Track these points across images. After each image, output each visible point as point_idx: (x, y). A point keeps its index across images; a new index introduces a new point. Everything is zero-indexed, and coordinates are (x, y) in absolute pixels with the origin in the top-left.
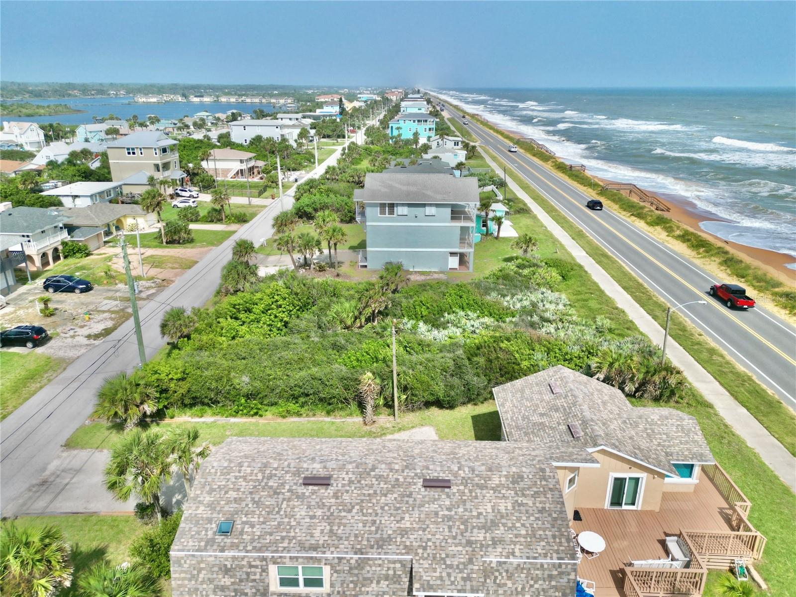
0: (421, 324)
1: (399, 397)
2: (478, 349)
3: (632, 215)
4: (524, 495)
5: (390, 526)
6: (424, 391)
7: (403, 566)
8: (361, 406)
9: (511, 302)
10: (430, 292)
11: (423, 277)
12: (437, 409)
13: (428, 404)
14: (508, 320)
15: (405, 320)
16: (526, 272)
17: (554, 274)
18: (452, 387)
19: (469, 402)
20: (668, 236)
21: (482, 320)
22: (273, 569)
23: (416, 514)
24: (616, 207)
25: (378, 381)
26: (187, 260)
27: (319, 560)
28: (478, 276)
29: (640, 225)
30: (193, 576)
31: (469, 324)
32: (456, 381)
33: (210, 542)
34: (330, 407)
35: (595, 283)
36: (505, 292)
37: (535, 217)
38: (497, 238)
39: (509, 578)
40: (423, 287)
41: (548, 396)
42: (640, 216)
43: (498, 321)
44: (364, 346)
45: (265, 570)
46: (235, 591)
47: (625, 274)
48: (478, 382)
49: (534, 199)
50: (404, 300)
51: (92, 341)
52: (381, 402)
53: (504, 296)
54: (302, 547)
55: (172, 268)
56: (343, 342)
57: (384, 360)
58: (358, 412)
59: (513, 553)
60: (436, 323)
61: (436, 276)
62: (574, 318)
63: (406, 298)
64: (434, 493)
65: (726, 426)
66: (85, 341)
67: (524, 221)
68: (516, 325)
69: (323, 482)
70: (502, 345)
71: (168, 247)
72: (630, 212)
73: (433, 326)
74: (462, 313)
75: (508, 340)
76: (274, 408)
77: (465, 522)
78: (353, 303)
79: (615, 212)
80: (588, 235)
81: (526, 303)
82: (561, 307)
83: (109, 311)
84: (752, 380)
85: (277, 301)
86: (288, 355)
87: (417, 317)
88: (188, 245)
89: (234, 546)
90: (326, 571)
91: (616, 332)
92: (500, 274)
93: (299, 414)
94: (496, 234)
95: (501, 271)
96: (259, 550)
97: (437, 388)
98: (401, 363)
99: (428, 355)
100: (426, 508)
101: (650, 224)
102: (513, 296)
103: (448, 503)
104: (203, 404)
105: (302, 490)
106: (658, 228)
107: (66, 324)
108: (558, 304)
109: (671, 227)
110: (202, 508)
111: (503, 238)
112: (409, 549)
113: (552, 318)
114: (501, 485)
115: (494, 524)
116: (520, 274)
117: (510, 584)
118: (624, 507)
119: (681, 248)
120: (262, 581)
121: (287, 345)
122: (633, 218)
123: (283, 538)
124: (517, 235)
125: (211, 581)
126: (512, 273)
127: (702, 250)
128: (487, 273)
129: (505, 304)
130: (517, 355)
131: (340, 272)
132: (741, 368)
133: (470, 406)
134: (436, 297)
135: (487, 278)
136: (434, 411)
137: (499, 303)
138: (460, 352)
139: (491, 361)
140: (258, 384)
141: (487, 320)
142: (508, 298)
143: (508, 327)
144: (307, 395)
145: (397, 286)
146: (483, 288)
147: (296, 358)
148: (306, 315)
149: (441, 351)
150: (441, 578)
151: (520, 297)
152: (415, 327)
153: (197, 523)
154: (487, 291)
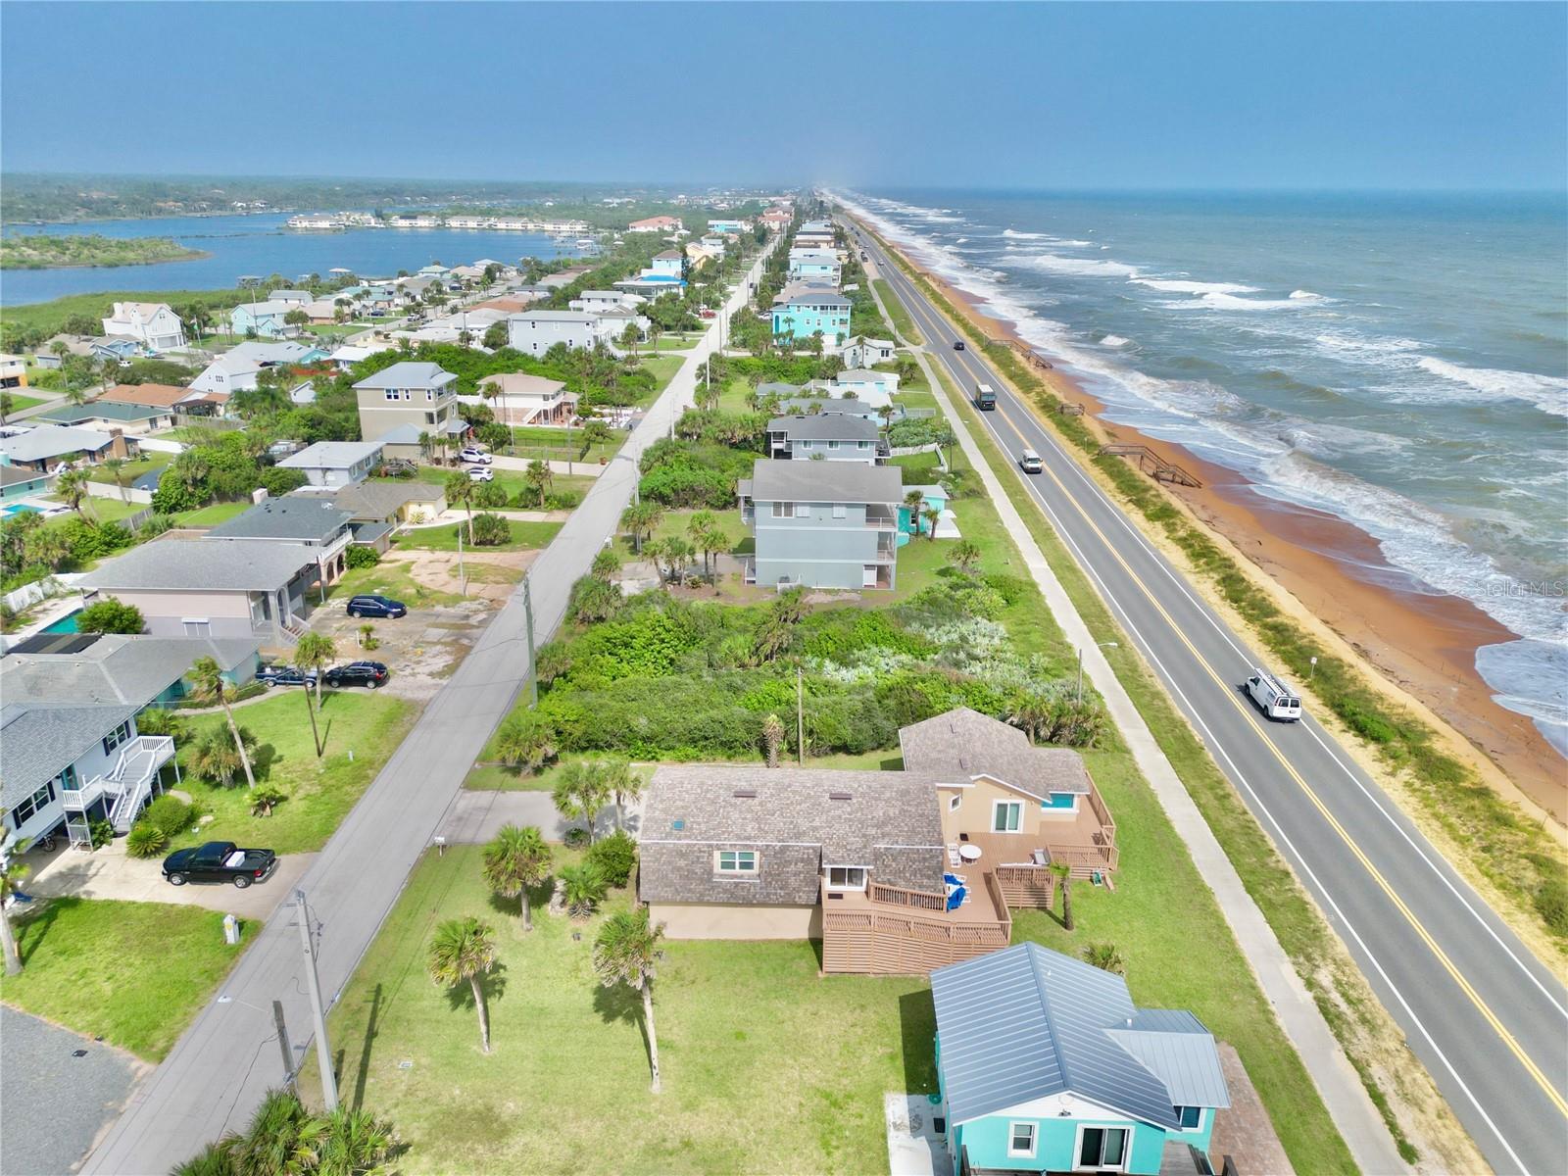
0: (827, 662)
1: (804, 742)
2: (890, 690)
3: (1130, 501)
4: (909, 805)
5: (804, 825)
6: (831, 734)
7: (815, 851)
8: (764, 751)
9: (936, 635)
10: (838, 622)
11: (829, 598)
12: (844, 755)
13: (835, 749)
14: (929, 657)
15: (809, 657)
16: (960, 594)
17: (996, 597)
18: (860, 731)
19: (878, 748)
20: (1167, 538)
21: (898, 657)
22: (717, 854)
23: (824, 817)
24: (1112, 485)
25: (782, 724)
26: (512, 570)
27: (751, 847)
28: (900, 600)
29: (1137, 517)
30: (657, 860)
31: (882, 662)
32: (865, 726)
33: (668, 835)
34: (731, 752)
35: (1047, 611)
36: (930, 622)
37: (989, 505)
38: (931, 539)
39: (894, 860)
40: (830, 615)
41: (948, 735)
42: (1140, 503)
43: (917, 658)
44: (764, 687)
45: (711, 855)
46: (688, 870)
47: (1090, 596)
48: (888, 726)
49: (994, 470)
50: (807, 633)
51: (437, 681)
52: (785, 747)
53: (928, 627)
54: (739, 838)
55: (497, 583)
56: (740, 682)
57: (788, 703)
58: (761, 757)
59: (897, 842)
60: (844, 662)
61: (846, 596)
62: (1008, 655)
63: (809, 630)
64: (839, 803)
65: (1136, 770)
66: (429, 681)
67: (973, 509)
68: (937, 663)
69: (751, 795)
70: (916, 687)
71: (479, 551)
72: (1128, 495)
73: (841, 664)
74: (875, 649)
75: (923, 681)
76: (671, 752)
77: (862, 823)
78: (749, 636)
79: (1107, 495)
80: (1058, 535)
81: (955, 636)
82: (996, 641)
83: (438, 643)
84: (1185, 727)
85: (659, 634)
86: (681, 696)
87: (822, 654)
88: (504, 547)
89: (686, 837)
90: (757, 855)
91: (1053, 672)
92: (926, 597)
93: (698, 760)
94: (930, 533)
95: (928, 593)
96: (707, 839)
97: (844, 732)
98: (806, 706)
99: (835, 698)
100: (832, 813)
101: (1151, 518)
102: (939, 626)
103: (849, 809)
104: (597, 747)
105: (734, 800)
106: (1158, 525)
107: (397, 660)
108: (993, 637)
109: (1174, 524)
110: (658, 812)
111: (940, 539)
112: (818, 840)
113: (982, 655)
114: (891, 798)
115: (884, 824)
116: (952, 598)
117: (894, 865)
118: (1008, 831)
119: (1177, 557)
120: (709, 863)
121: (678, 686)
122: (1131, 506)
123: (724, 832)
124: (959, 536)
125: (670, 863)
126: (942, 596)
127: (1202, 561)
128: (911, 595)
129: (929, 637)
130: (931, 698)
131: (720, 591)
132: (1179, 713)
133: (879, 752)
134: (844, 629)
135: (910, 603)
136: (841, 757)
137: (921, 636)
138: (870, 694)
139: (903, 704)
140: (654, 727)
141: (905, 658)
142: (932, 630)
143: (927, 667)
144: (706, 739)
145: (798, 613)
146: (903, 616)
147: (691, 700)
148: (693, 650)
149: (850, 693)
150: (843, 857)
151: (946, 628)
152: (820, 666)
153: (656, 822)
154: (907, 620)
